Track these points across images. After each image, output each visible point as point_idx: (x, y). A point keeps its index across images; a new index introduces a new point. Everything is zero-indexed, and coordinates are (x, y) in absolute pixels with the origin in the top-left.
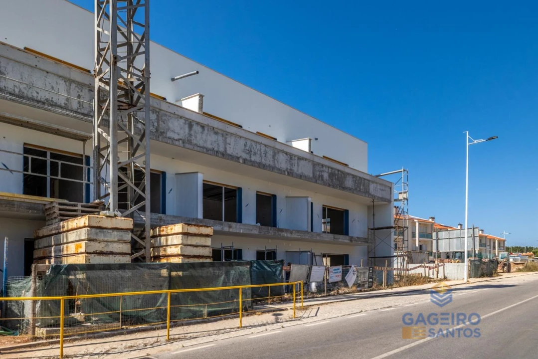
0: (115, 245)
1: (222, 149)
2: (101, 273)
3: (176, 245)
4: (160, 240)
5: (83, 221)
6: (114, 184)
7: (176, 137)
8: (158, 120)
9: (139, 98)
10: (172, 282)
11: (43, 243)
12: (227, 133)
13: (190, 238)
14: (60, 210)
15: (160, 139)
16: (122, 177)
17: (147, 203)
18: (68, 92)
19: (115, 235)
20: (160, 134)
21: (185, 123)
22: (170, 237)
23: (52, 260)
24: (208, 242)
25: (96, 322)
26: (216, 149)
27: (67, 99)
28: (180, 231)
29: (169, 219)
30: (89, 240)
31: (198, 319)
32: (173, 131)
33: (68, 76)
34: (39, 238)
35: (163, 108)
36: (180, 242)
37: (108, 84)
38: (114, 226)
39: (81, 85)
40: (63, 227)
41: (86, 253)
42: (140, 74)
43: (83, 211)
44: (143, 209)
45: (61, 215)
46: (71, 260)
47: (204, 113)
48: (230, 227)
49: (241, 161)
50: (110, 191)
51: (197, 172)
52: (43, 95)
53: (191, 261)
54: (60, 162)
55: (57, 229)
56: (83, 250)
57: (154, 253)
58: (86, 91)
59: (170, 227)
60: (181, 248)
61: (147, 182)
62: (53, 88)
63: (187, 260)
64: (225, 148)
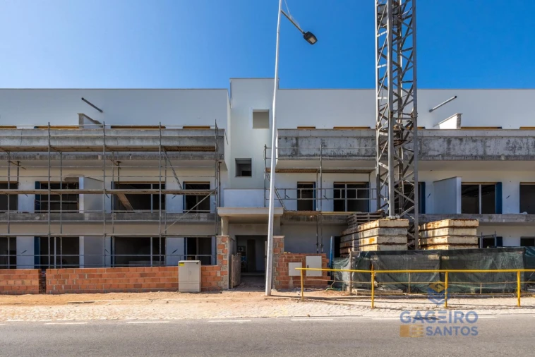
0: (396, 238)
1: (481, 153)
2: (390, 257)
3: (443, 236)
4: (427, 233)
5: (375, 224)
6: (391, 197)
7: (436, 153)
8: (421, 145)
9: (408, 133)
10: (442, 264)
11: (347, 238)
12: (486, 138)
13: (455, 230)
14: (358, 218)
15: (423, 158)
16: (397, 191)
17: (416, 207)
18: (359, 145)
19: (396, 232)
20: (423, 155)
21: (444, 141)
22: (436, 231)
23: (353, 249)
24: (474, 232)
25: (386, 288)
26: (475, 154)
27: (359, 150)
28: (447, 225)
29: (430, 216)
30: (379, 235)
31: (465, 294)
32: (434, 150)
33: (359, 135)
34: (343, 236)
35: (425, 135)
36: (447, 233)
37: (386, 132)
38: (396, 225)
39: (367, 138)
40: (360, 228)
41: (378, 244)
42: (410, 117)
43: (371, 218)
44: (412, 212)
45: (358, 221)
46: (367, 249)
47: (462, 128)
48: (490, 218)
49: (503, 158)
50: (389, 202)
51: (455, 177)
52: (345, 152)
53: (457, 248)
54: (357, 189)
55: (355, 230)
56: (375, 242)
57: (421, 243)
58: (370, 141)
59: (436, 223)
60: (448, 238)
61: (416, 192)
62: (351, 146)
63: (453, 248)
64: (485, 151)
